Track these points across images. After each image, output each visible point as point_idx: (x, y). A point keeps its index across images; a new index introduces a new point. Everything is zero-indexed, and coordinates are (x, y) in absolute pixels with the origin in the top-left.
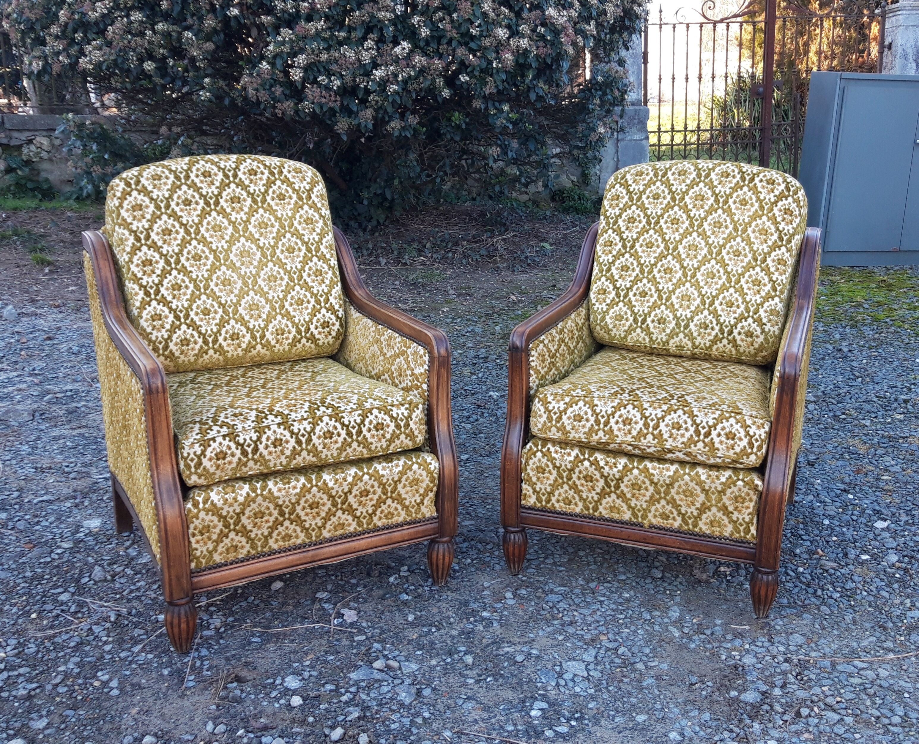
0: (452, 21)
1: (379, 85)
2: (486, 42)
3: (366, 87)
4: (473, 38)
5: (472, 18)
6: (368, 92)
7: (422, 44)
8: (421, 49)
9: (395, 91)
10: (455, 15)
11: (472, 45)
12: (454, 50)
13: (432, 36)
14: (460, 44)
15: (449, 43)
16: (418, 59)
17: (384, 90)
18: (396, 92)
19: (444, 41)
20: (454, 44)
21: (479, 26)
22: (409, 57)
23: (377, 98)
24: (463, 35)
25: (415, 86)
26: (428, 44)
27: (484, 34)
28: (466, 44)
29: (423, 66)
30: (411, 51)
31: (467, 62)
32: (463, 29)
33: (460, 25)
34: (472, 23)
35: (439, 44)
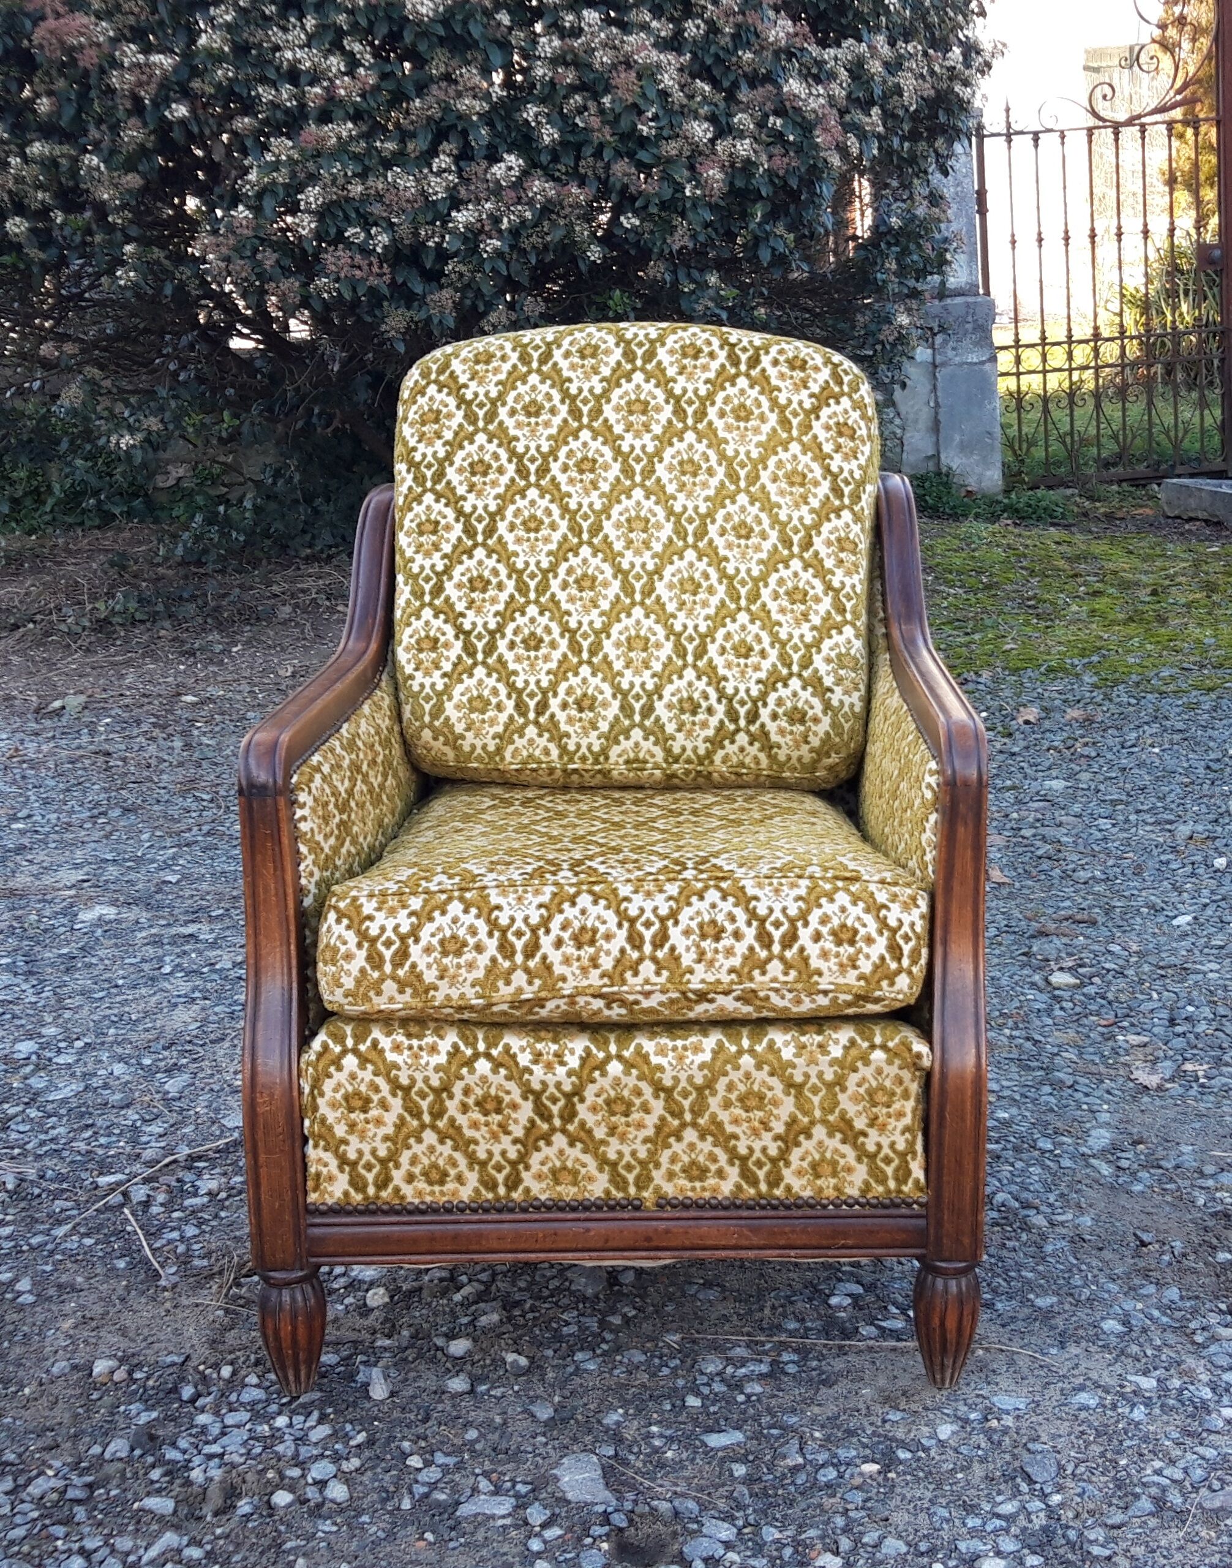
0: (602, 111)
1: (465, 240)
2: (671, 148)
3: (439, 245)
4: (643, 142)
5: (641, 102)
6: (442, 255)
7: (545, 158)
8: (544, 168)
9: (496, 250)
10: (606, 100)
11: (643, 156)
12: (607, 167)
13: (563, 143)
14: (619, 154)
15: (598, 154)
16: (538, 186)
17: (475, 250)
18: (498, 253)
19: (588, 151)
20: (607, 154)
21: (655, 118)
22: (519, 184)
23: (461, 268)
24: (624, 137)
25: (534, 239)
26: (556, 159)
27: (665, 133)
28: (631, 155)
29: (549, 201)
30: (525, 173)
31: (633, 189)
32: (624, 124)
33: (618, 117)
34: (640, 113)
35: (578, 158)
